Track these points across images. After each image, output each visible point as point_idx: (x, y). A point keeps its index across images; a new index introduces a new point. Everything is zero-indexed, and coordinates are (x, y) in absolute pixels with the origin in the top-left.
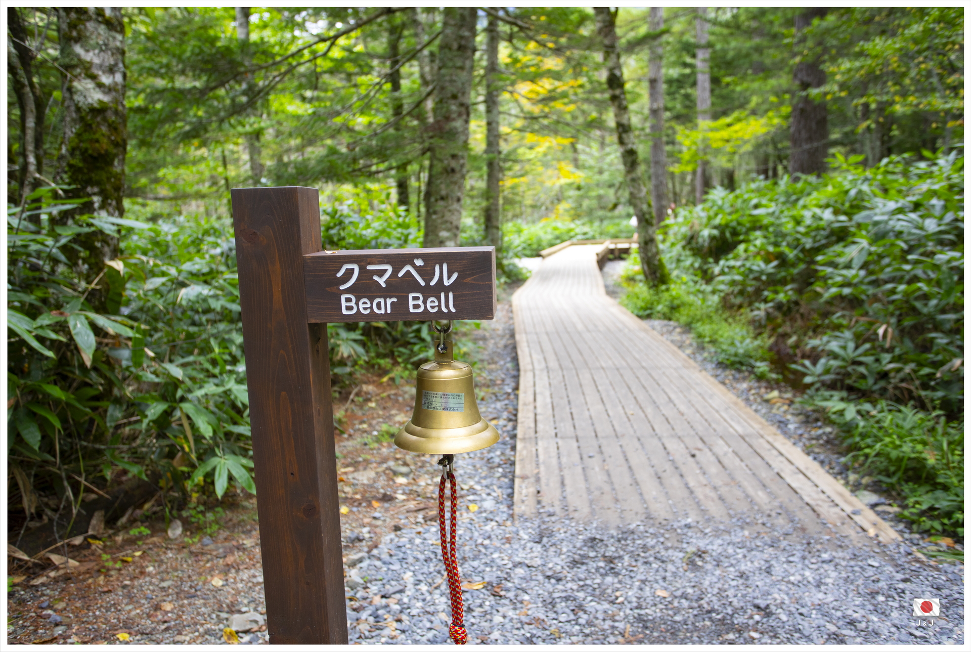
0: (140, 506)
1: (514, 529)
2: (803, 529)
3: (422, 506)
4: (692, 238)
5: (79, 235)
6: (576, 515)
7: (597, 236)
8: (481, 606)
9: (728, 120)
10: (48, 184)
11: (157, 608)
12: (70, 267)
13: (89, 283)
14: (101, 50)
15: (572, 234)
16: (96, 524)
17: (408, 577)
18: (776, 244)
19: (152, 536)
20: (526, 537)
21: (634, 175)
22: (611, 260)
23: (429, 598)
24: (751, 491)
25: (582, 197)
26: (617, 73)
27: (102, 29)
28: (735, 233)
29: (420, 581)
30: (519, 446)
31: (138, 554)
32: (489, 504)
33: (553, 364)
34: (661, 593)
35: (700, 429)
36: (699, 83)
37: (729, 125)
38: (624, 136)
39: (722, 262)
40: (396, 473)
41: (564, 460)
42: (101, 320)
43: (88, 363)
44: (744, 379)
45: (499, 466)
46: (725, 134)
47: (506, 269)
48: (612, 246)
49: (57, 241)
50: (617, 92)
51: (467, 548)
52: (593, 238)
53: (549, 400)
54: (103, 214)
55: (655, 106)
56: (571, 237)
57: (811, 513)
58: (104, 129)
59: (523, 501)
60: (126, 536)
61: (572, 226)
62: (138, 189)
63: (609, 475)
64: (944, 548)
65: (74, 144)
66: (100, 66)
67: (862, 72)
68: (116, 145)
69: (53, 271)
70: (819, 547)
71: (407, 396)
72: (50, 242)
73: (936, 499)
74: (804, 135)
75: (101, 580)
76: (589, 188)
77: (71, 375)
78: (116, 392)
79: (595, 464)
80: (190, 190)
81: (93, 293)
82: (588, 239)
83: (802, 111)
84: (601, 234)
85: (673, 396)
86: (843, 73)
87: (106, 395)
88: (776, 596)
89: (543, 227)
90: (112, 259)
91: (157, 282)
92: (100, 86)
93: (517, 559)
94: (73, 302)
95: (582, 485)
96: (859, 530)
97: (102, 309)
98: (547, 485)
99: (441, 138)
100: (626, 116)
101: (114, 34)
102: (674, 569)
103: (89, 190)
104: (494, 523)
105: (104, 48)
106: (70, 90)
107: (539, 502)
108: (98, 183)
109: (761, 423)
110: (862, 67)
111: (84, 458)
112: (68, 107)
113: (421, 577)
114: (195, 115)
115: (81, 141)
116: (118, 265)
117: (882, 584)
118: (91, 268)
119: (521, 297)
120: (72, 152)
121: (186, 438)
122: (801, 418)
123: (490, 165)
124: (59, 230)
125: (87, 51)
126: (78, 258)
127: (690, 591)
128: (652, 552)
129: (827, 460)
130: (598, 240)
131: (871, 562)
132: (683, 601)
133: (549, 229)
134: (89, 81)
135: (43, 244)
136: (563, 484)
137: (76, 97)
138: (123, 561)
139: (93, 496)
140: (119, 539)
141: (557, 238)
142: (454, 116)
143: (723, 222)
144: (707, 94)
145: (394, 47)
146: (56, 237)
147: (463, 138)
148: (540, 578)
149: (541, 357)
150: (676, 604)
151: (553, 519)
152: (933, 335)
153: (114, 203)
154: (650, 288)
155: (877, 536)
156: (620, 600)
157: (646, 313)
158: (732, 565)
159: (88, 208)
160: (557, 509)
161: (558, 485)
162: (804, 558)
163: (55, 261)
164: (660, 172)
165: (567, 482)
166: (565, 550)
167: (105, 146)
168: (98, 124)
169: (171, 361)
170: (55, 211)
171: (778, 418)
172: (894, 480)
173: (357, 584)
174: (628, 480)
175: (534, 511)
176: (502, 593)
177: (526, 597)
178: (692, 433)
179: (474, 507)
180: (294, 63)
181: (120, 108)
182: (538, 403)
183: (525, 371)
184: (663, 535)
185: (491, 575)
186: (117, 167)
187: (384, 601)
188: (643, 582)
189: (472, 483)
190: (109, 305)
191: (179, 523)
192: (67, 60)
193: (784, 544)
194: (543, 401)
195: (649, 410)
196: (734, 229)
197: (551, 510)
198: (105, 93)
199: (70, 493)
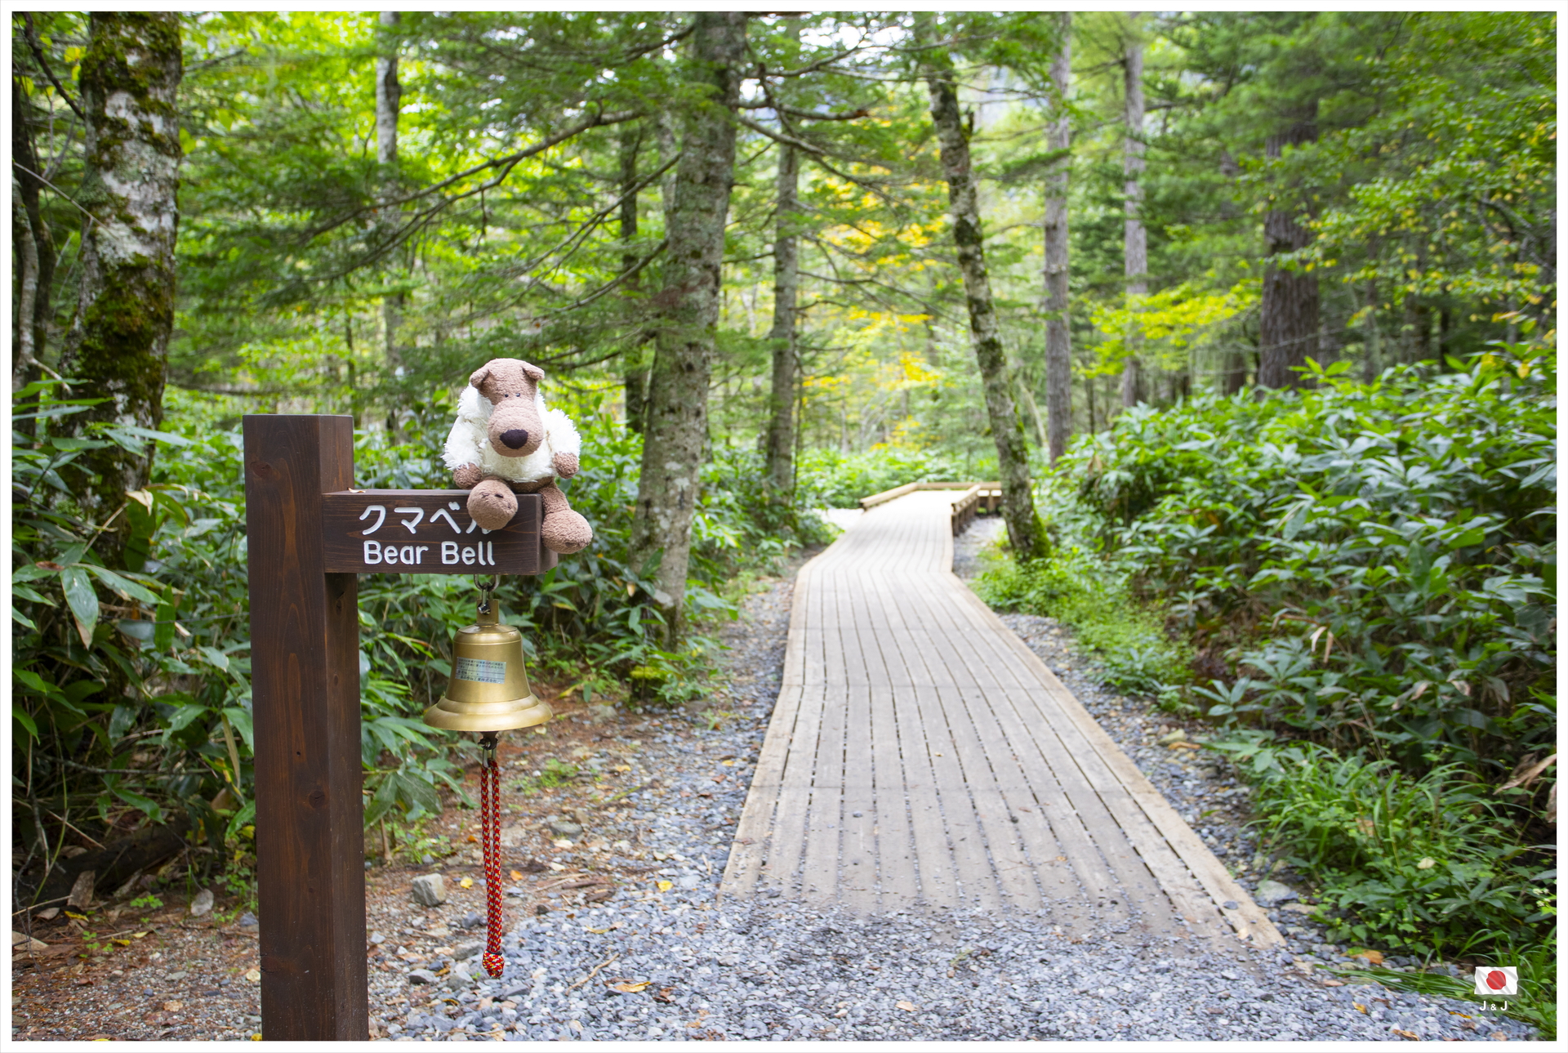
0: (154, 870)
1: (713, 914)
2: (1145, 927)
3: (587, 881)
4: (1091, 484)
5: (89, 451)
6: (811, 898)
7: (961, 476)
8: (635, 1014)
9: (1174, 294)
10: (50, 376)
11: (159, 1007)
12: (73, 499)
13: (99, 523)
14: (144, 182)
15: (920, 471)
16: (81, 891)
17: (540, 974)
18: (1217, 499)
19: (166, 912)
20: (727, 925)
21: (995, 381)
22: (980, 516)
23: (562, 1001)
24: (1084, 872)
25: (940, 411)
26: (971, 220)
27: (147, 151)
28: (1161, 479)
29: (555, 980)
30: (752, 796)
31: (140, 935)
32: (690, 881)
33: (836, 676)
34: (904, 1005)
35: (1037, 782)
36: (1129, 233)
37: (1177, 302)
38: (980, 318)
39: (1135, 525)
40: (556, 833)
41: (814, 820)
42: (110, 578)
43: (87, 642)
44: (1140, 710)
45: (720, 828)
46: (1166, 317)
47: (800, 525)
48: (985, 493)
49: (54, 460)
50: (970, 250)
51: (636, 938)
52: (955, 478)
53: (814, 731)
54: (130, 421)
55: (1054, 269)
56: (918, 477)
57: (1166, 904)
58: (139, 296)
59: (736, 876)
60: (126, 911)
61: (921, 457)
62: (206, 374)
63: (877, 843)
64: (1366, 965)
65: (92, 317)
66: (141, 204)
67: (1358, 231)
68: (157, 319)
69: (47, 504)
70: (1159, 951)
71: (597, 719)
72: (44, 461)
73: (1365, 893)
74: (1281, 323)
75: (79, 969)
76: (952, 397)
77: (58, 659)
78: (129, 691)
79: (861, 828)
80: (287, 380)
81: (104, 538)
82: (945, 481)
83: (1278, 286)
84: (968, 473)
85: (1009, 731)
86: (1330, 232)
87: (114, 693)
88: (1071, 1014)
89: (876, 457)
90: (138, 489)
91: (207, 524)
92: (138, 232)
93: (705, 954)
94: (71, 550)
95: (832, 855)
96: (1227, 929)
97: (116, 563)
98: (779, 854)
99: (672, 317)
100: (984, 288)
101: (164, 158)
102: (933, 974)
103: (110, 384)
104: (687, 906)
105: (149, 178)
106: (93, 237)
107: (760, 878)
108: (124, 375)
109: (1133, 775)
110: (1358, 223)
111: (70, 790)
112: (89, 262)
113: (557, 975)
114: (292, 268)
115: (103, 313)
116: (145, 498)
117: (1232, 1003)
118: (104, 501)
119: (814, 572)
120: (89, 328)
121: (228, 761)
122: (1210, 771)
123: (779, 355)
124: (58, 444)
125: (123, 182)
126: (87, 485)
127: (948, 1003)
128: (907, 952)
129: (1228, 835)
130: (963, 483)
131: (1226, 973)
132: (934, 1016)
133: (882, 463)
134: (122, 225)
135: (33, 463)
136: (804, 853)
137: (100, 249)
138: (116, 945)
139: (81, 850)
140: (114, 914)
141: (895, 477)
142: (692, 283)
143: (1141, 460)
144: (1142, 251)
145: (628, 163)
146: (54, 454)
147: (707, 318)
148: (733, 980)
149: (820, 667)
150: (922, 1020)
151: (775, 901)
152: (1408, 646)
153: (147, 405)
154: (1020, 562)
155: (1250, 938)
156: (842, 1012)
157: (1008, 604)
158: (1020, 972)
159: (106, 412)
160: (786, 890)
161: (797, 855)
162: (1130, 965)
163: (52, 490)
164: (1061, 375)
165: (810, 850)
166: (780, 944)
167: (139, 321)
168: (132, 288)
169: (221, 648)
170: (56, 415)
171: (1174, 771)
172: (1312, 864)
173: (463, 982)
174: (904, 850)
175: (750, 889)
176: (671, 998)
177: (705, 1005)
178: (1024, 786)
179: (665, 885)
180: (449, 195)
181: (166, 265)
182: (796, 737)
183: (790, 686)
184: (932, 929)
185: (660, 975)
186: (155, 352)
187: (497, 1004)
188: (884, 990)
189: (672, 851)
190: (128, 558)
191: (209, 894)
192: (92, 195)
193: (1108, 946)
194: (807, 731)
195: (966, 752)
196: (1160, 471)
197: (776, 888)
198: (144, 243)
199: (43, 839)
